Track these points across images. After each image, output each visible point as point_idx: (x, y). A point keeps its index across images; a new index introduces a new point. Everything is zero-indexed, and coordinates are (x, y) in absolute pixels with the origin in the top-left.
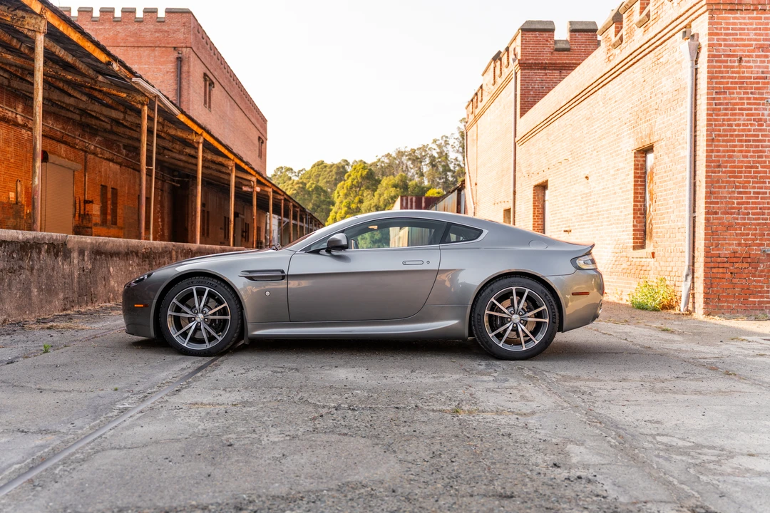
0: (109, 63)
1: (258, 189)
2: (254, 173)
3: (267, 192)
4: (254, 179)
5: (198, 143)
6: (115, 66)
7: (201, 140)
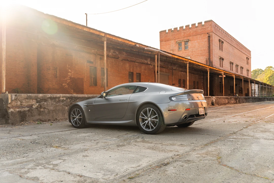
0: (136, 45)
1: (225, 76)
2: (223, 71)
3: (233, 77)
4: (223, 73)
5: (187, 64)
6: (138, 45)
7: (188, 62)
